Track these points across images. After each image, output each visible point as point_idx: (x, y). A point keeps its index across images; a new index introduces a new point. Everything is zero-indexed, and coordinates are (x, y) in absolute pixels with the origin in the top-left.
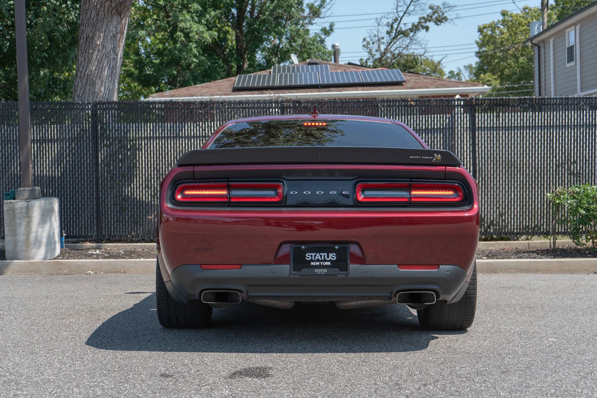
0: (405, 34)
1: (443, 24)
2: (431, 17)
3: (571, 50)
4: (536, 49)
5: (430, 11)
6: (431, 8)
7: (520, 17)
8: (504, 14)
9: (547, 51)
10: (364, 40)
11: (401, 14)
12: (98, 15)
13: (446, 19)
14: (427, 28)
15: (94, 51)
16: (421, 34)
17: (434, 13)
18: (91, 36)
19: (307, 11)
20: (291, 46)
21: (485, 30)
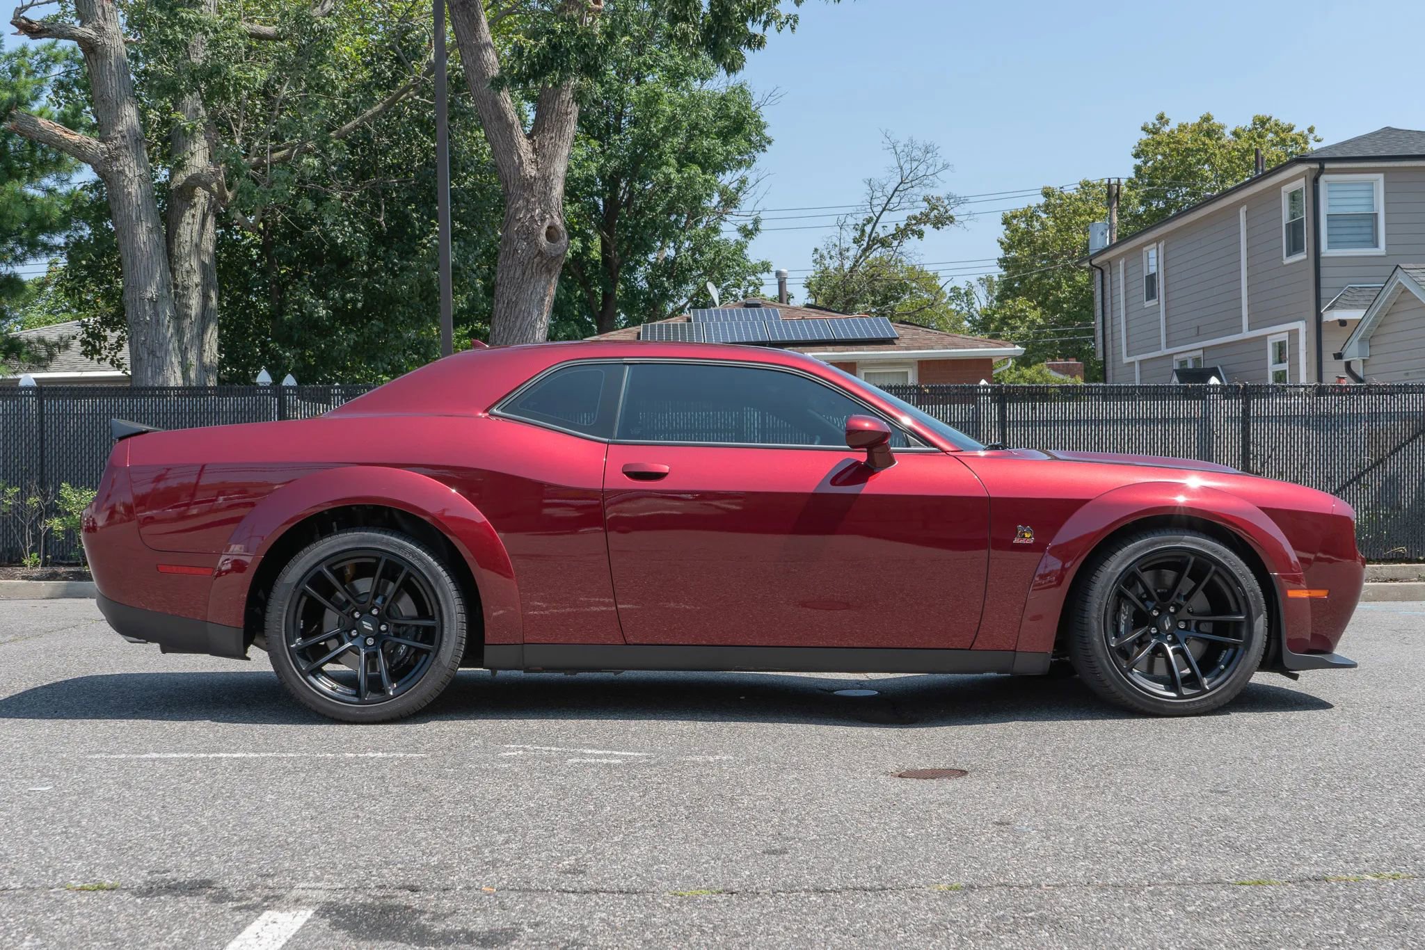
0: (884, 243)
1: (945, 227)
2: (927, 215)
3: (1151, 279)
4: (1098, 273)
5: (926, 204)
6: (926, 200)
7: (1076, 200)
8: (1047, 194)
9: (1114, 279)
10: (816, 250)
11: (878, 210)
12: (524, 274)
13: (951, 219)
14: (920, 234)
15: (517, 318)
16: (911, 243)
17: (932, 209)
18: (514, 299)
19: (716, 198)
20: (695, 261)
21: (1015, 222)
